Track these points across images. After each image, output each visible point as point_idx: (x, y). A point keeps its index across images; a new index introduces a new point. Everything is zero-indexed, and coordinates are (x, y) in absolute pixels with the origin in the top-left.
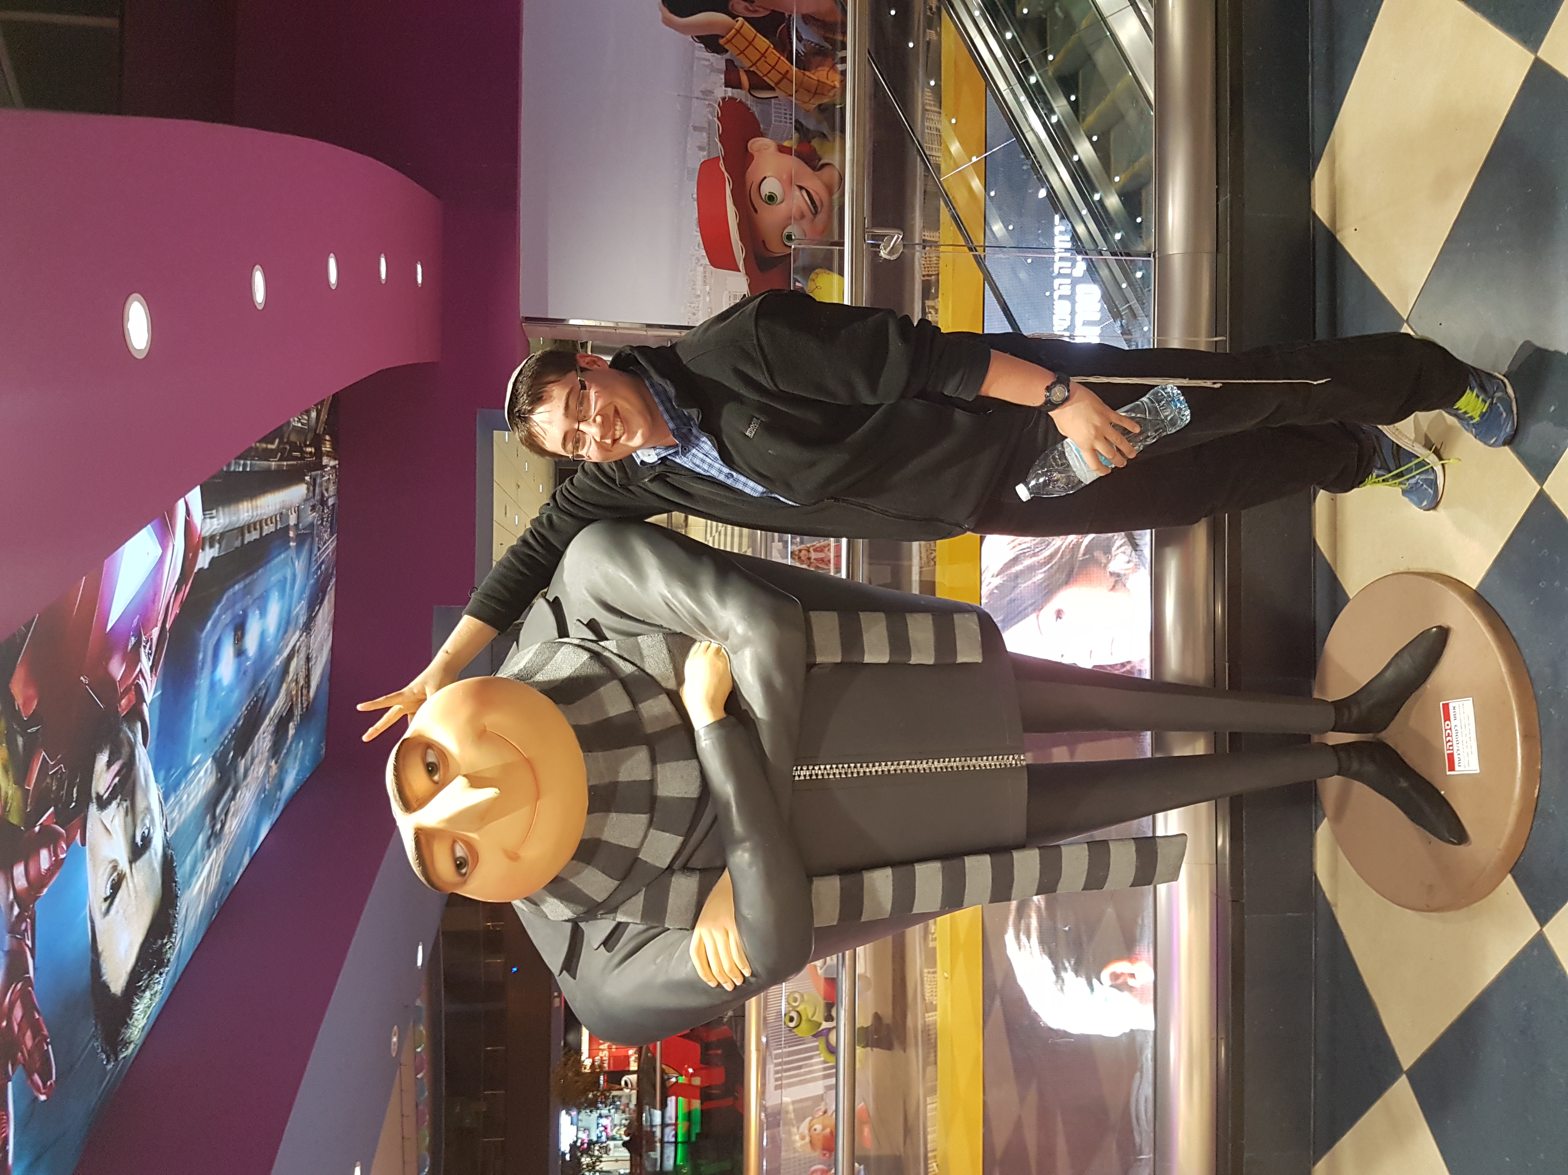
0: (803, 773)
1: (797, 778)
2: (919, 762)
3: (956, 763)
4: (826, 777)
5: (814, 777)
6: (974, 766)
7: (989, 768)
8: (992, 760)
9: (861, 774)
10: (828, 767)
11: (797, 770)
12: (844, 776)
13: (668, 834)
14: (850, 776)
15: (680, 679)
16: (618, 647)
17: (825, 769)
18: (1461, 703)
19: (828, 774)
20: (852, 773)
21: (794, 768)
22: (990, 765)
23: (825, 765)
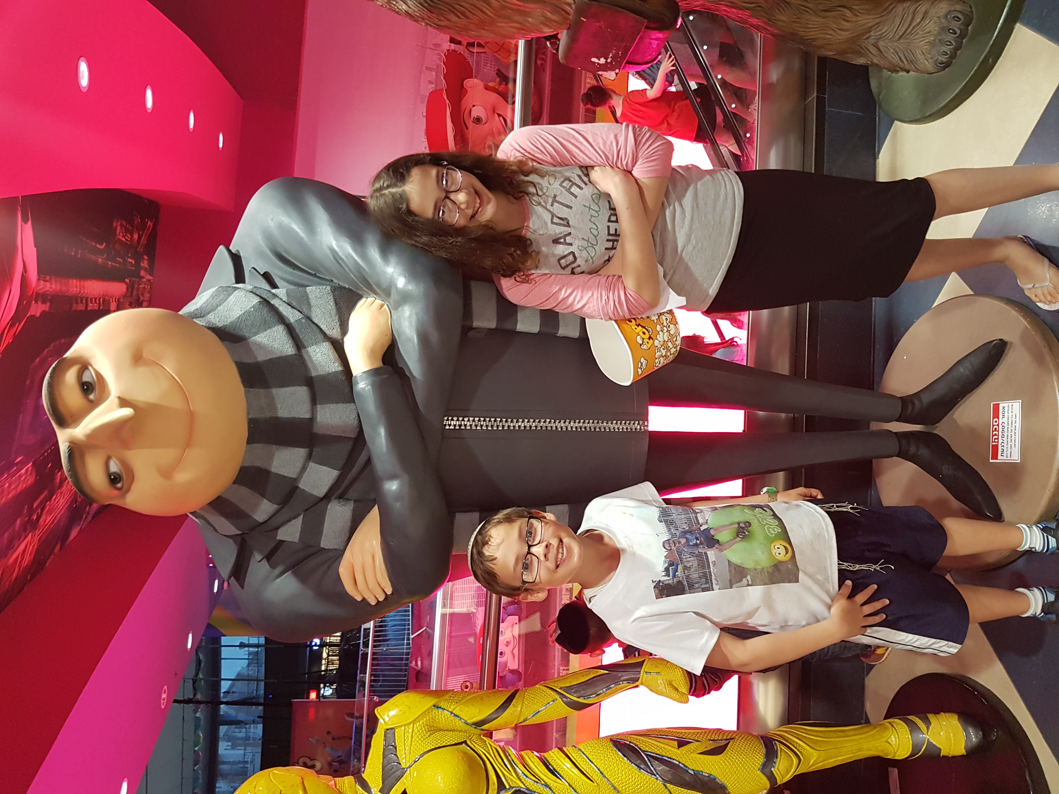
0: (453, 423)
1: (447, 427)
2: (558, 421)
3: (589, 425)
4: (474, 428)
5: (463, 427)
6: (605, 428)
7: (617, 430)
8: (621, 424)
9: (506, 428)
10: (477, 419)
11: (448, 420)
12: (490, 428)
13: (325, 468)
14: (495, 428)
15: (344, 328)
16: (288, 294)
17: (474, 421)
18: (1010, 404)
19: (476, 426)
20: (498, 426)
21: (446, 418)
22: (618, 428)
23: (474, 417)
